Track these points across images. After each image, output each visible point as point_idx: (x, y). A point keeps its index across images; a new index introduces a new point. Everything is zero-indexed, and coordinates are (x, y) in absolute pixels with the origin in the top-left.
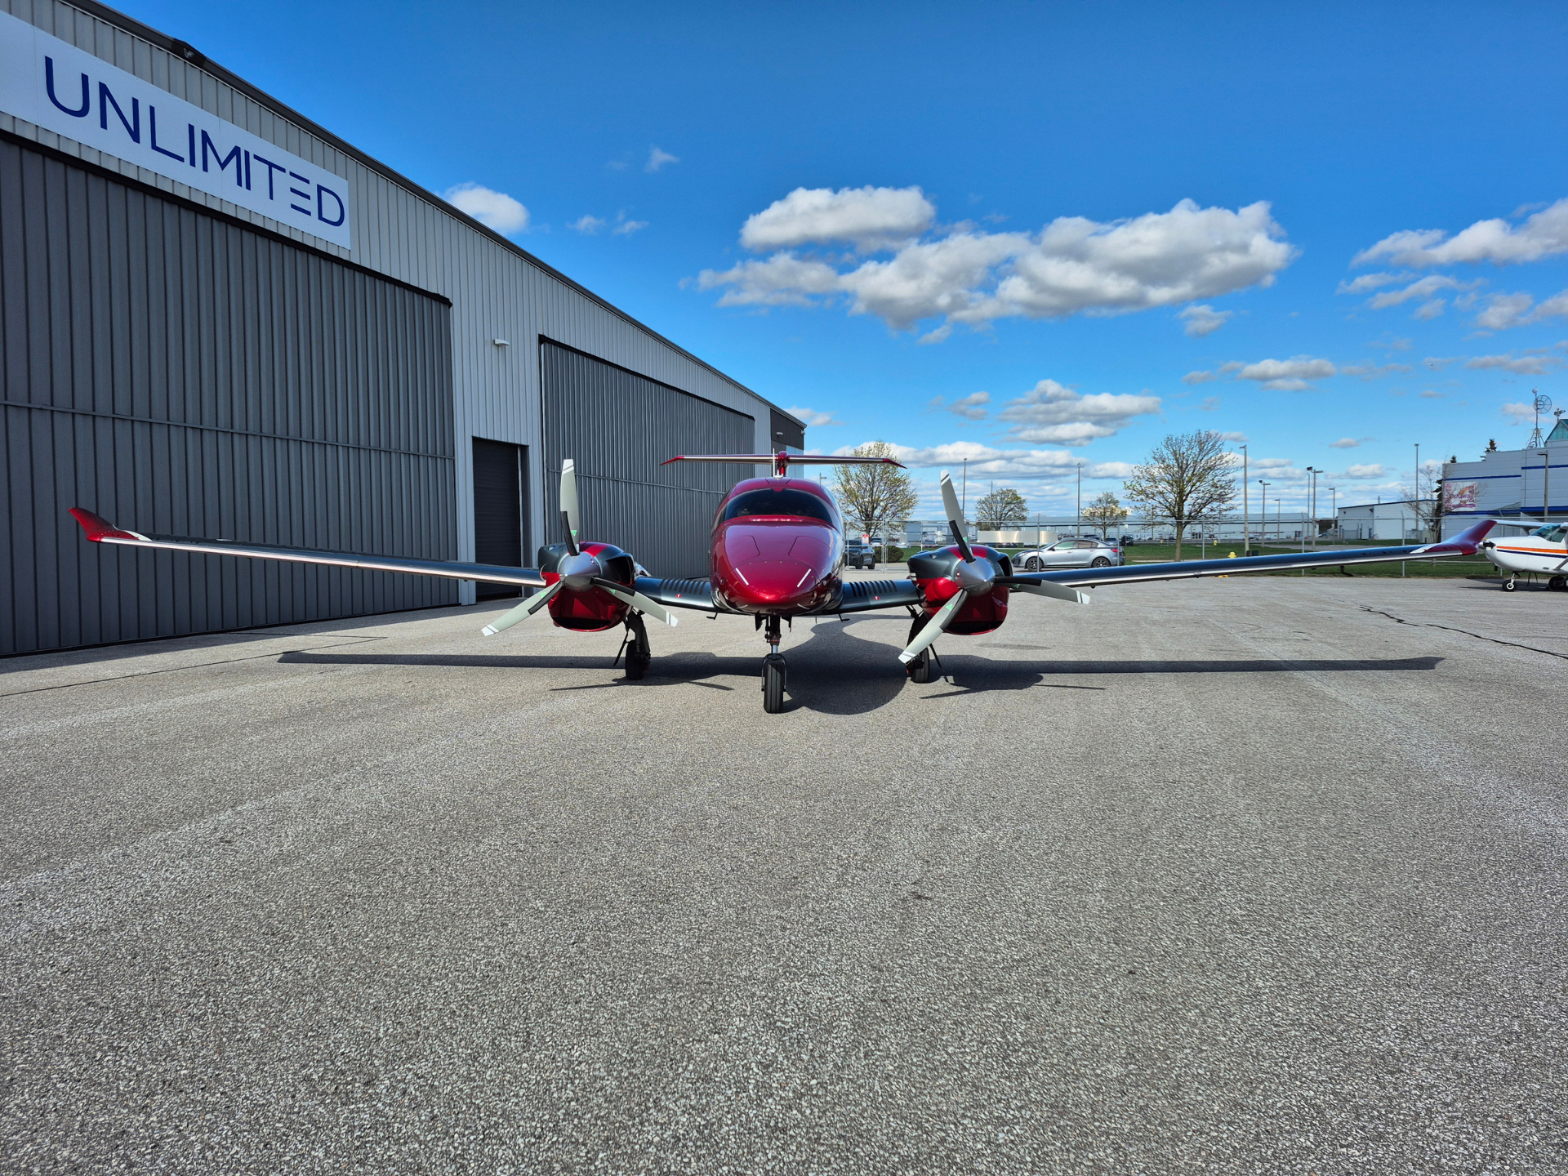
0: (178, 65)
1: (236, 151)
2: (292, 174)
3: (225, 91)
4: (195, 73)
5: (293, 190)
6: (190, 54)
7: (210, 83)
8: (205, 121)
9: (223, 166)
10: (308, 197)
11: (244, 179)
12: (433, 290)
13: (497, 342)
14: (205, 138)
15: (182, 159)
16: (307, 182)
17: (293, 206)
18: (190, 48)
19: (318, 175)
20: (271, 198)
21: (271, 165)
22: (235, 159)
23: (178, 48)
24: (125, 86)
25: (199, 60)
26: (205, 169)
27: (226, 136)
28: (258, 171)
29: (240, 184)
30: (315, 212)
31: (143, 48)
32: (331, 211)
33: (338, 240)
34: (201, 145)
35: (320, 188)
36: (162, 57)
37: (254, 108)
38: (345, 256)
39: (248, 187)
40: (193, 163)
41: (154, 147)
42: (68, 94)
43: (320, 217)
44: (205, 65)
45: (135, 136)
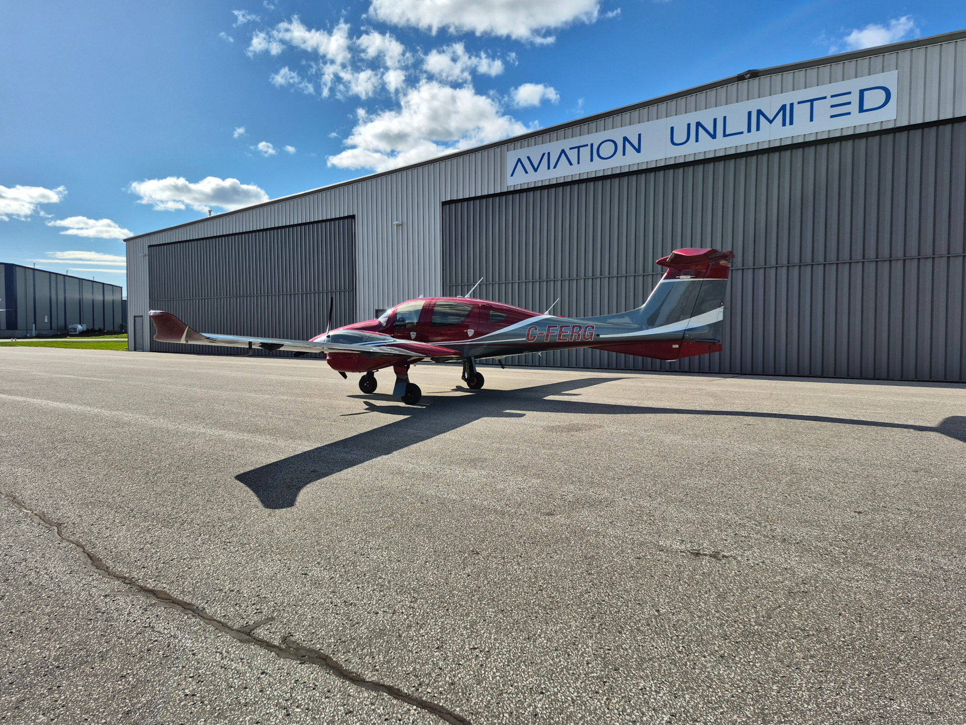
0: (743, 85)
1: (783, 108)
2: (833, 96)
3: (776, 78)
4: (755, 82)
5: (832, 106)
6: (750, 75)
7: (765, 80)
8: (754, 105)
9: (771, 122)
10: (849, 103)
11: (788, 121)
14: (758, 112)
15: (742, 133)
16: (850, 93)
17: (832, 117)
18: (749, 72)
19: (854, 85)
20: (811, 120)
21: (813, 101)
22: (781, 112)
23: (740, 78)
24: (706, 117)
25: (754, 74)
26: (758, 129)
28: (802, 112)
29: (784, 124)
30: (855, 109)
31: (723, 90)
34: (756, 118)
35: (862, 92)
36: (734, 87)
38: (891, 126)
39: (791, 123)
40: (750, 131)
41: (725, 135)
42: (680, 137)
43: (861, 110)
44: (759, 75)
45: (714, 136)
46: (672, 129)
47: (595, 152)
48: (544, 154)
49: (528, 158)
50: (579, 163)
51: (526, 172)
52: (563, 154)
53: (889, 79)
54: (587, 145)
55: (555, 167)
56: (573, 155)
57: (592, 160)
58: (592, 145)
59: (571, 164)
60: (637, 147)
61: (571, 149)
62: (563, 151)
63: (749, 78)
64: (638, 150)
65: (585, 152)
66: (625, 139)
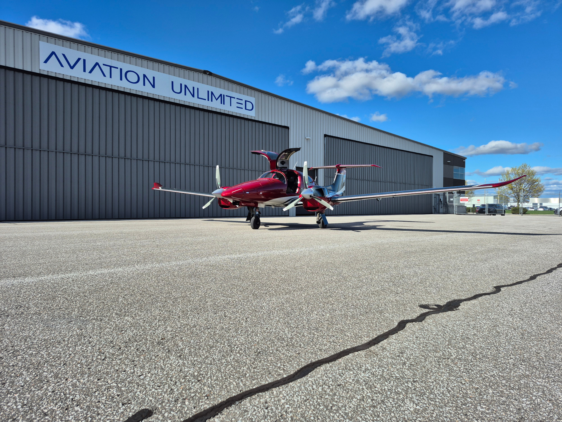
0: (205, 76)
1: (221, 95)
2: (237, 99)
3: (218, 80)
4: (210, 77)
5: (237, 103)
6: (208, 73)
7: (214, 79)
8: (211, 89)
9: (217, 100)
10: (242, 104)
11: (223, 102)
12: (283, 125)
13: (307, 138)
14: (212, 93)
15: (205, 100)
16: (242, 100)
17: (237, 107)
18: (208, 71)
19: (245, 97)
20: (231, 106)
21: (231, 97)
22: (220, 97)
23: (205, 72)
24: (191, 84)
25: (211, 74)
26: (212, 101)
27: (217, 92)
28: (227, 99)
29: (221, 103)
30: (244, 108)
31: (196, 74)
32: (249, 106)
33: (251, 114)
34: (211, 95)
35: (246, 101)
36: (201, 75)
37: (226, 83)
38: (253, 119)
39: (224, 104)
40: (208, 100)
41: (198, 98)
42: (177, 89)
43: (246, 109)
44: (212, 75)
45: (193, 96)
46: (172, 82)
47: (124, 75)
48: (79, 59)
49: (64, 55)
50: (111, 77)
51: (62, 66)
52: (97, 66)
53: (252, 100)
54: (117, 68)
55: (90, 72)
56: (106, 70)
57: (121, 79)
58: (121, 69)
59: (105, 76)
60: (152, 83)
61: (104, 65)
62: (97, 64)
63: (208, 75)
64: (153, 86)
65: (116, 73)
66: (145, 76)
